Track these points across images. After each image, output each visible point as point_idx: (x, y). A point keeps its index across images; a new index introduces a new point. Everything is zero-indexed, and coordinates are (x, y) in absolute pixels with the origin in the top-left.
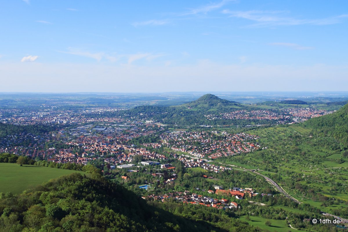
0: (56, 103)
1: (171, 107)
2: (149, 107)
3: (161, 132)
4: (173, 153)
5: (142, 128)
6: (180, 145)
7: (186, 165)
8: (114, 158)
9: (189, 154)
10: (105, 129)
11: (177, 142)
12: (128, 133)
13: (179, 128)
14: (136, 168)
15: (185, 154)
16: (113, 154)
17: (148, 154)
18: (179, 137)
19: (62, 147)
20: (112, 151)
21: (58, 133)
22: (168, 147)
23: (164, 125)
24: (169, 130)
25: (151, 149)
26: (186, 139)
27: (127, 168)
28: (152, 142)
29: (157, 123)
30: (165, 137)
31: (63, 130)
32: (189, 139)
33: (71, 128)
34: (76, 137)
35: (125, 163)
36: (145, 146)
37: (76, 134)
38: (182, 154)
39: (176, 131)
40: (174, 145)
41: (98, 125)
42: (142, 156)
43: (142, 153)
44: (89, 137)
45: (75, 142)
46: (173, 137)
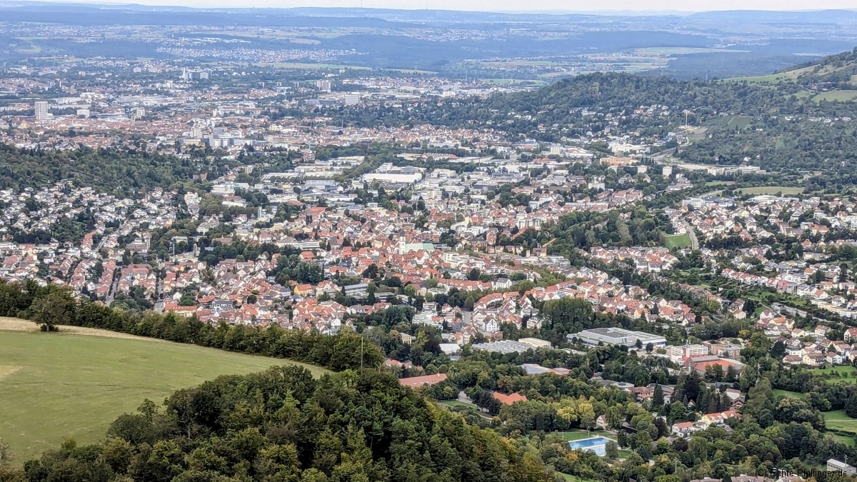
0: (201, 54)
1: (726, 80)
2: (624, 79)
3: (678, 196)
4: (732, 297)
5: (589, 180)
6: (764, 261)
7: (791, 353)
8: (457, 309)
9: (808, 305)
10: (418, 176)
11: (746, 244)
12: (524, 201)
13: (763, 180)
14: (556, 356)
15: (786, 300)
16: (453, 291)
17: (610, 295)
18: (762, 221)
19: (229, 254)
20: (447, 276)
21: (209, 190)
22: (708, 270)
23: (691, 167)
24: (714, 188)
25: (626, 276)
26: (792, 235)
27: (512, 358)
28: (634, 242)
29: (657, 159)
30: (696, 222)
31: (232, 176)
32: (806, 235)
33: (267, 171)
34: (287, 212)
35: (508, 332)
36: (600, 261)
37: (291, 198)
38: (771, 301)
39: (747, 197)
40: (736, 260)
41: (387, 161)
42: (585, 306)
43: (585, 291)
44: (347, 213)
45: (287, 232)
46: (730, 224)
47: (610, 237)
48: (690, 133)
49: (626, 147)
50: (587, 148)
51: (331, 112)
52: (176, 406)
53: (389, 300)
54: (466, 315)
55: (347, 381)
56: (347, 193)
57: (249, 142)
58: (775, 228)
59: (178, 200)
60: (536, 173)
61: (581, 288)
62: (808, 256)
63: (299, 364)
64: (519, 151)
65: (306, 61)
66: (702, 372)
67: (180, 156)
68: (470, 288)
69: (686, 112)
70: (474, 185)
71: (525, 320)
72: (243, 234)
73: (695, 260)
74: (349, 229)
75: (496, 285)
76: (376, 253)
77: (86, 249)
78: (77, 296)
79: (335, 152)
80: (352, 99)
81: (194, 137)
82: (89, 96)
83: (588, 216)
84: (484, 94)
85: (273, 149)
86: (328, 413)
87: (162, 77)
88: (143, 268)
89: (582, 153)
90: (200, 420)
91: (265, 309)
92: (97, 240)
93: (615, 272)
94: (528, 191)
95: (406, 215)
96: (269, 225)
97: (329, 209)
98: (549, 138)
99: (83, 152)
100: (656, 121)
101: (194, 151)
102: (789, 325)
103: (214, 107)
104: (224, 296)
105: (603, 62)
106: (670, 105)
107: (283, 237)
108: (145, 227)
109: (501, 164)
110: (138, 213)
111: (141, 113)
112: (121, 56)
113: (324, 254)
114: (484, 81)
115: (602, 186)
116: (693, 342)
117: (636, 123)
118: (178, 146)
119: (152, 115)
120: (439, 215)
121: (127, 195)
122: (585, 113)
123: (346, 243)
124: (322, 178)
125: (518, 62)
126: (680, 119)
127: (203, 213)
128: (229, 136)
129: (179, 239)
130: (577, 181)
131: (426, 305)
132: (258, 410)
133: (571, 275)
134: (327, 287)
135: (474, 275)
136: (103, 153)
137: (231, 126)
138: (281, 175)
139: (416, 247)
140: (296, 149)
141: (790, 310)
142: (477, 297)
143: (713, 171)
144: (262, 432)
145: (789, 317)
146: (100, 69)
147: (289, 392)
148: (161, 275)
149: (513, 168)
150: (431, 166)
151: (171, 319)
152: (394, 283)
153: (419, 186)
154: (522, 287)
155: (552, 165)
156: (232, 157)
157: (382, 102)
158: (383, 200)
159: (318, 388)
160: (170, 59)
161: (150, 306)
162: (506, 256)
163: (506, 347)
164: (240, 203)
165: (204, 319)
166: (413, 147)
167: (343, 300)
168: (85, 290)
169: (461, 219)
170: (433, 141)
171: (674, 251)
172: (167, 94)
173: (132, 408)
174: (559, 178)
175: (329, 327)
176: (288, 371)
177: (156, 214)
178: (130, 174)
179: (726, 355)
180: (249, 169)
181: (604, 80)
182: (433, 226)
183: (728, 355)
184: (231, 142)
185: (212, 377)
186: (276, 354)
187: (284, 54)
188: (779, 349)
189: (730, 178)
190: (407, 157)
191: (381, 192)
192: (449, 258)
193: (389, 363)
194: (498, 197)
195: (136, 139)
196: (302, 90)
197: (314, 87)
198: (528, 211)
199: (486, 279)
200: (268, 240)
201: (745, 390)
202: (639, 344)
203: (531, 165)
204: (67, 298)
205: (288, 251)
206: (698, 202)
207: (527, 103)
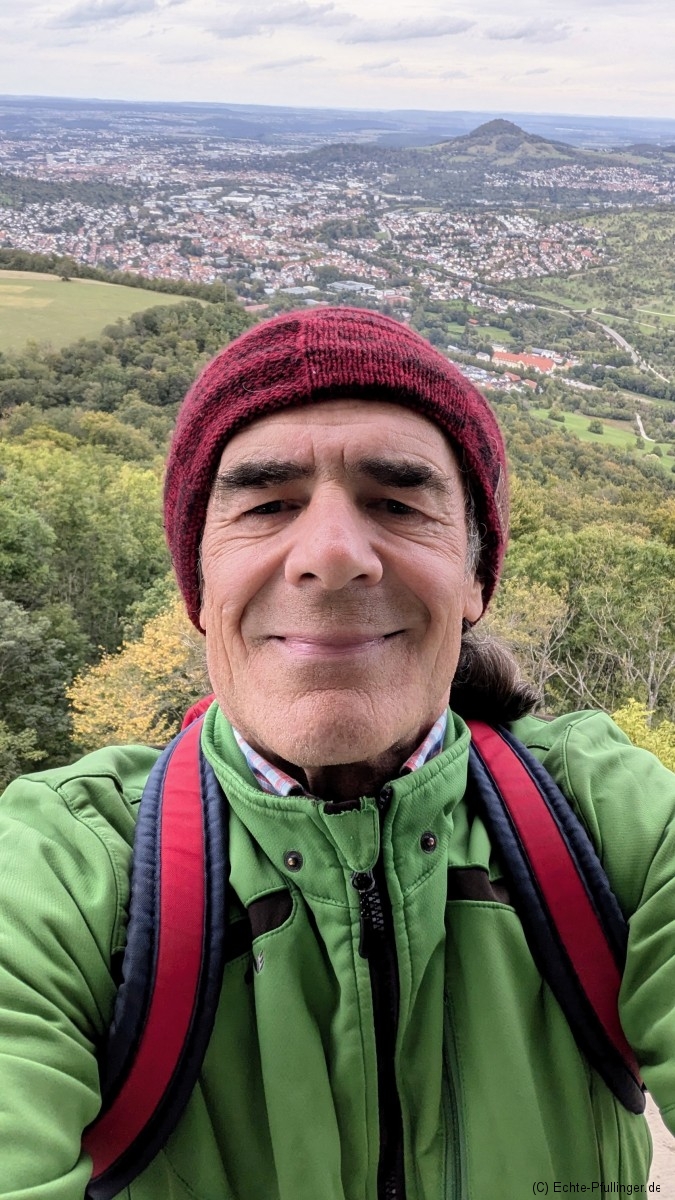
1: (407, 149)
3: (381, 212)
4: (406, 265)
5: (338, 202)
6: (422, 247)
7: (434, 294)
8: (272, 271)
9: (442, 269)
10: (251, 199)
11: (415, 238)
12: (305, 213)
13: (422, 204)
14: (321, 295)
15: (432, 267)
16: (271, 261)
17: (348, 264)
18: (422, 226)
19: (155, 240)
20: (267, 254)
21: (142, 204)
22: (396, 251)
23: (388, 196)
24: (399, 208)
25: (356, 254)
26: (436, 233)
27: (301, 296)
28: (360, 236)
29: (372, 191)
30: (390, 226)
31: (154, 197)
32: (443, 233)
33: (172, 195)
34: (184, 217)
35: (298, 283)
36: (344, 246)
37: (185, 210)
38: (425, 267)
39: (414, 213)
40: (409, 246)
41: (234, 190)
42: (335, 269)
43: (336, 261)
44: (215, 219)
45: (184, 229)
46: (407, 227)
47: (348, 233)
48: (387, 178)
49: (356, 185)
50: (337, 185)
51: (204, 162)
52: (134, 321)
53: (239, 265)
54: (277, 274)
55: (219, 309)
56: (214, 208)
57: (161, 178)
58: (428, 230)
59: (126, 210)
60: (311, 198)
61: (334, 260)
62: (443, 244)
63: (194, 300)
64: (302, 186)
65: (189, 133)
66: (391, 303)
67: (126, 186)
68: (279, 260)
69: (386, 166)
70: (279, 204)
71: (306, 277)
72: (162, 230)
73: (389, 246)
74: (216, 227)
75: (292, 258)
76: (231, 241)
77: (81, 237)
78: (79, 262)
79: (207, 185)
80: (215, 155)
81: (132, 175)
82: (75, 151)
83: (337, 222)
84: (284, 154)
85: (175, 183)
86: (210, 325)
87: (113, 141)
88: (111, 247)
89: (334, 187)
90: (147, 328)
91: (176, 269)
92: (86, 231)
93: (350, 252)
94: (307, 208)
95: (245, 221)
96: (175, 224)
97: (205, 216)
98: (318, 179)
99: (75, 183)
100: (371, 171)
101: (133, 183)
102: (433, 280)
103: (142, 158)
104: (154, 263)
105: (344, 137)
106: (378, 162)
107: (183, 231)
108: (110, 225)
109: (293, 194)
110: (106, 217)
111: (103, 161)
112: (90, 128)
113: (204, 240)
114: (284, 146)
115: (344, 206)
116: (388, 288)
117: (362, 171)
118: (124, 180)
119: (110, 162)
120: (263, 220)
121: (100, 207)
122: (335, 165)
123: (215, 235)
124: (201, 199)
125: (301, 136)
126: (382, 170)
127: (141, 217)
128: (151, 174)
129: (129, 232)
130: (331, 203)
131: (257, 269)
132: (175, 323)
133: (329, 253)
134: (206, 259)
135: (281, 253)
136: (85, 184)
137: (152, 169)
138: (180, 197)
139: (251, 237)
140: (186, 182)
141: (434, 272)
142: (283, 264)
143: (399, 199)
144: (179, 334)
145: (433, 275)
146: (79, 136)
147: (191, 314)
148: (121, 251)
149: (299, 195)
150: (257, 193)
151: (128, 275)
152: (240, 256)
153: (251, 204)
154: (305, 260)
155: (319, 193)
156: (153, 187)
157: (230, 157)
158: (233, 212)
159: (205, 312)
160: (116, 130)
161: (116, 268)
162: (297, 243)
163: (297, 291)
164: (159, 213)
165: (145, 275)
166: (247, 183)
167: (216, 266)
168: (82, 259)
169: (273, 223)
170: (257, 179)
171: (379, 241)
172: (117, 151)
173: (113, 322)
174: (323, 200)
175: (208, 279)
176: (189, 303)
177: (116, 218)
178: (100, 195)
179: (403, 295)
180: (163, 193)
181: (344, 147)
182: (259, 226)
183: (404, 295)
184: (152, 178)
185: (151, 306)
186: (183, 294)
187: (177, 129)
188: (428, 293)
189: (407, 202)
190: (245, 188)
191: (232, 206)
192: (268, 243)
193: (240, 299)
194: (292, 211)
195: (102, 175)
196: (189, 149)
197: (194, 147)
198: (307, 218)
199: (286, 255)
200: (175, 232)
201: (412, 312)
202: (362, 289)
203: (309, 194)
204: (74, 263)
205: (186, 239)
206: (391, 215)
207: (305, 159)
